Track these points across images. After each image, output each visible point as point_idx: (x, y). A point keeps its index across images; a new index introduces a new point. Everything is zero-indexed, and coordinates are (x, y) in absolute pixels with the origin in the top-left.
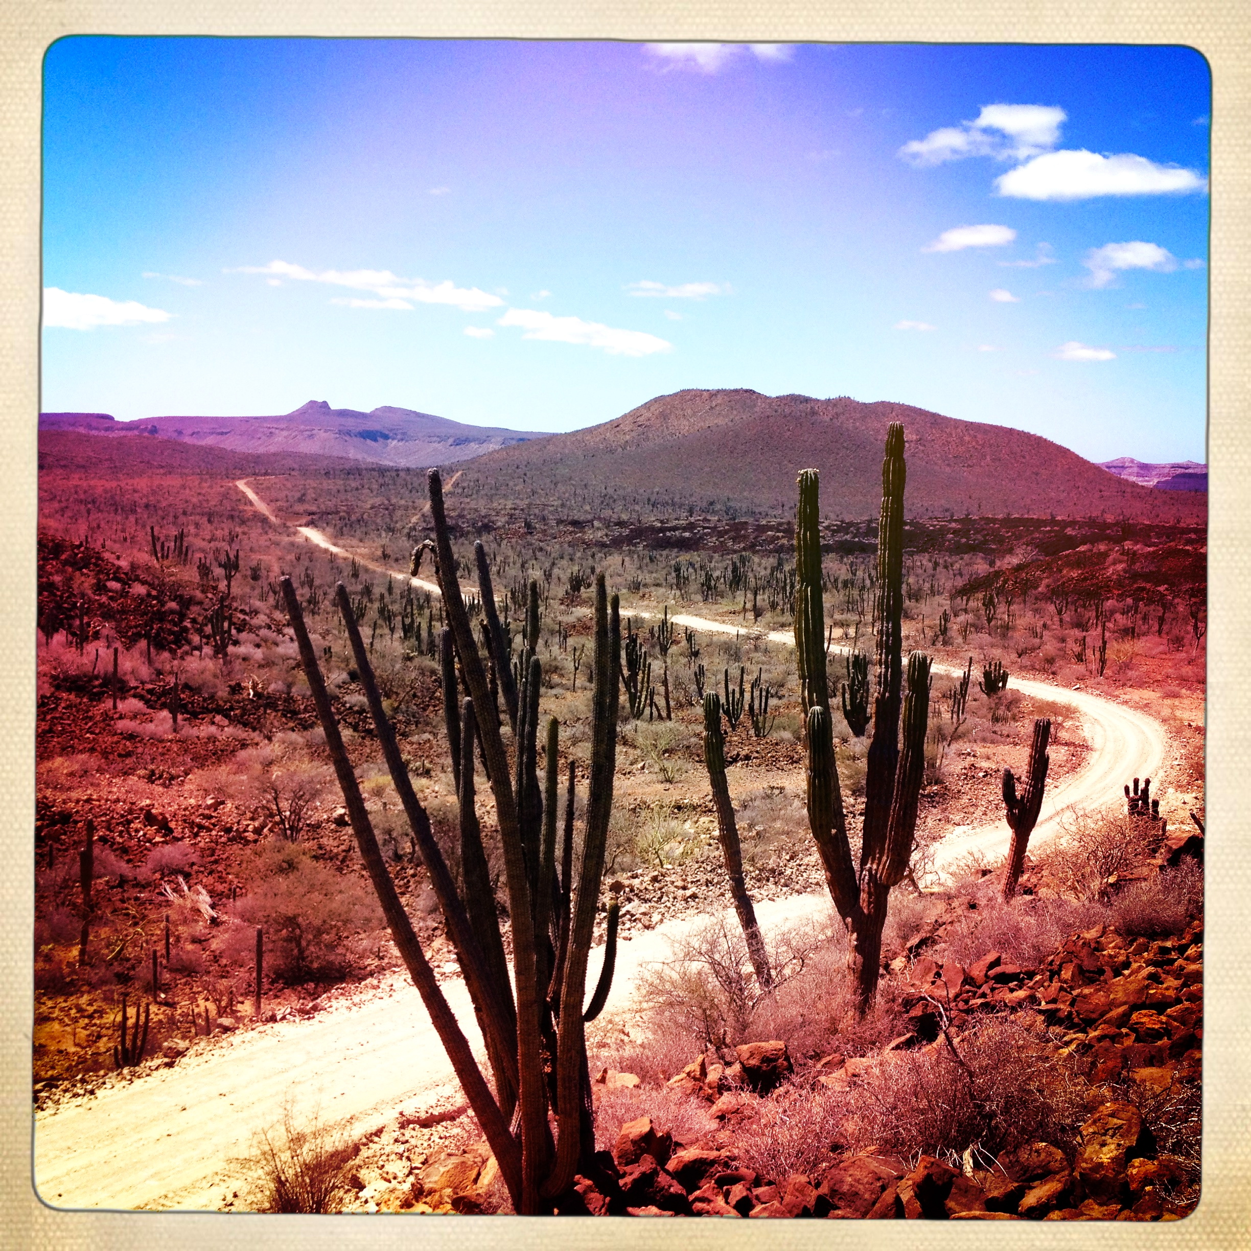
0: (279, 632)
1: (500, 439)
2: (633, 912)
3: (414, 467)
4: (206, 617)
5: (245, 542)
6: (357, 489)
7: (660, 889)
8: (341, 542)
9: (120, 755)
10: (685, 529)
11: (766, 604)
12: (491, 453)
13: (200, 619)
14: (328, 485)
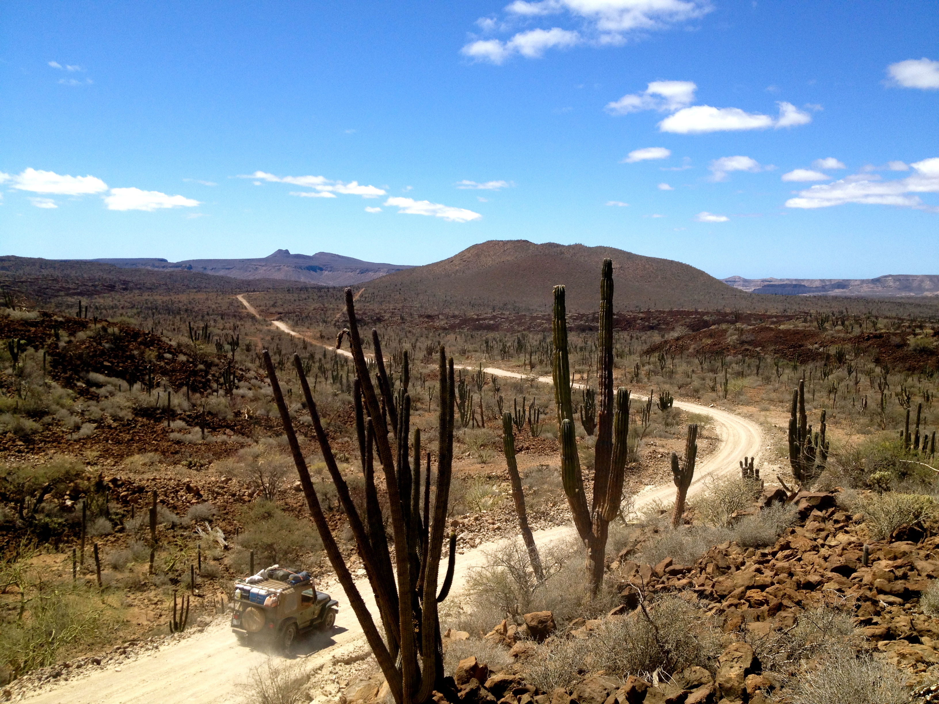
0: (262, 381)
2: (464, 538)
3: (338, 286)
4: (220, 373)
5: (242, 330)
6: (305, 299)
7: (480, 524)
8: (297, 329)
9: (172, 453)
10: (491, 319)
11: (537, 361)
12: (380, 278)
13: (217, 374)
14: (289, 297)
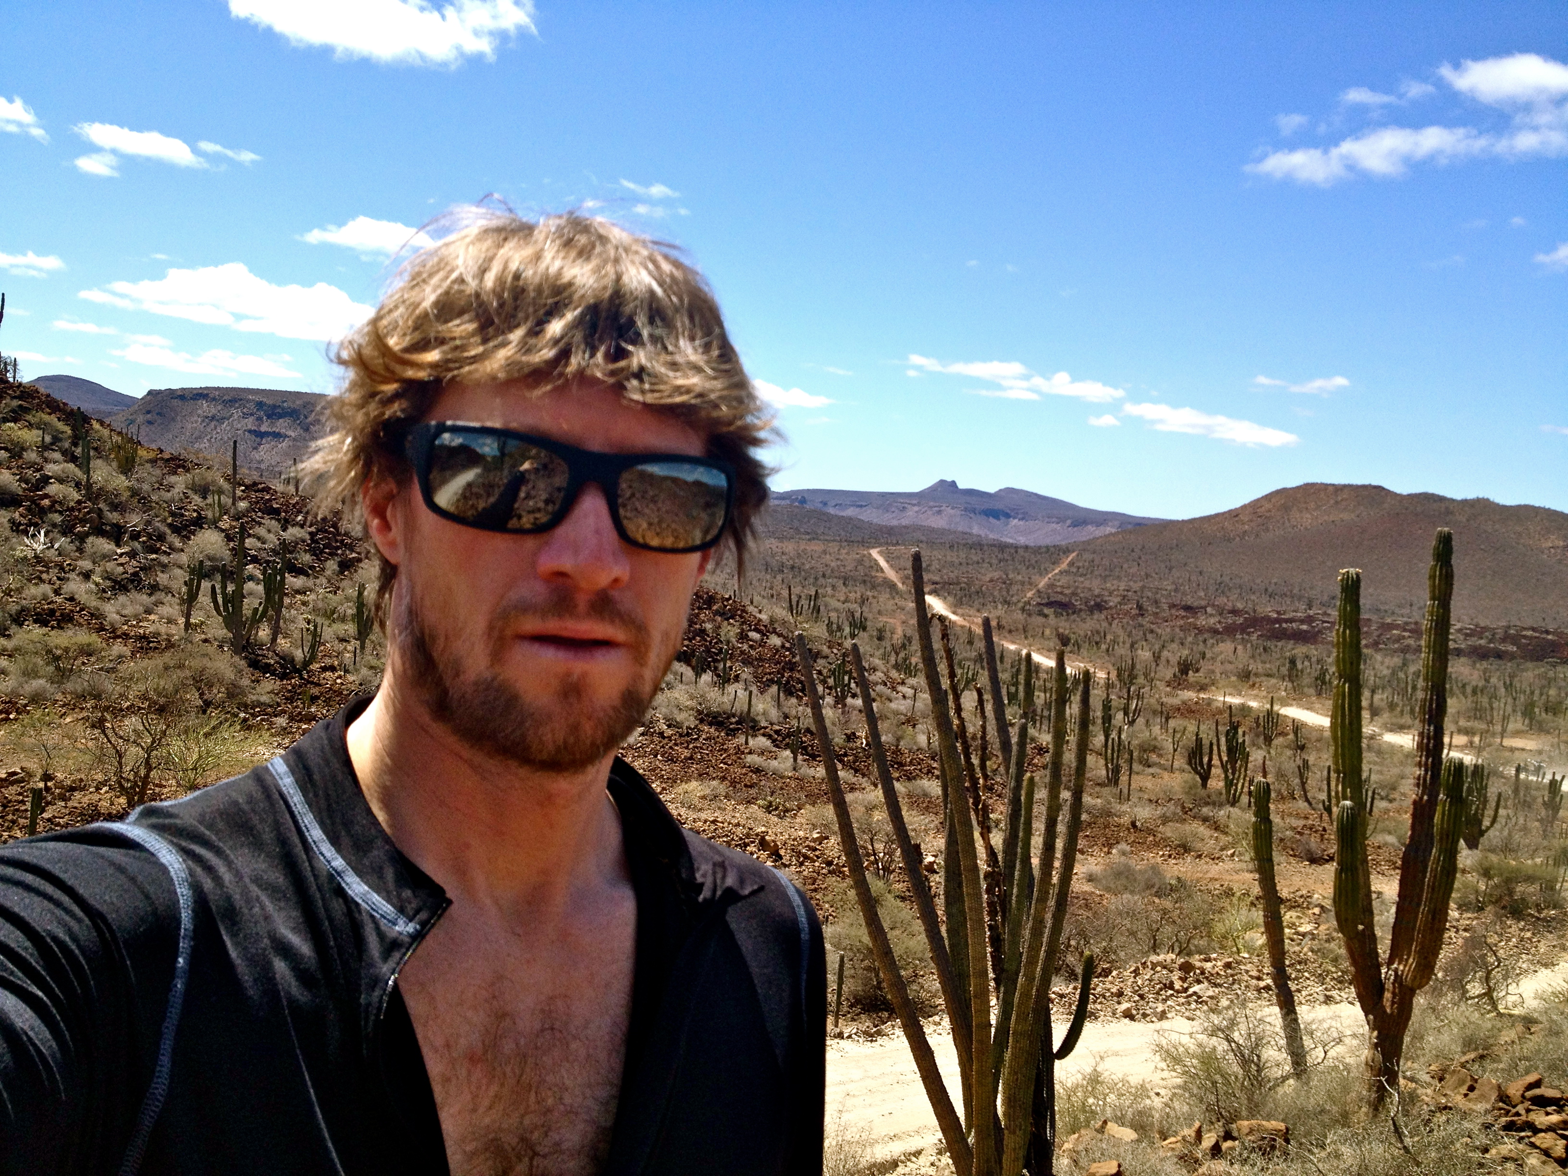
0: (894, 689)
1: (1117, 523)
2: (1200, 993)
3: (1032, 544)
4: (830, 670)
5: (875, 604)
6: (978, 563)
7: (1232, 976)
8: (960, 611)
9: (746, 786)
10: (1302, 622)
11: (1383, 704)
12: (1106, 536)
13: (825, 671)
14: (952, 556)
